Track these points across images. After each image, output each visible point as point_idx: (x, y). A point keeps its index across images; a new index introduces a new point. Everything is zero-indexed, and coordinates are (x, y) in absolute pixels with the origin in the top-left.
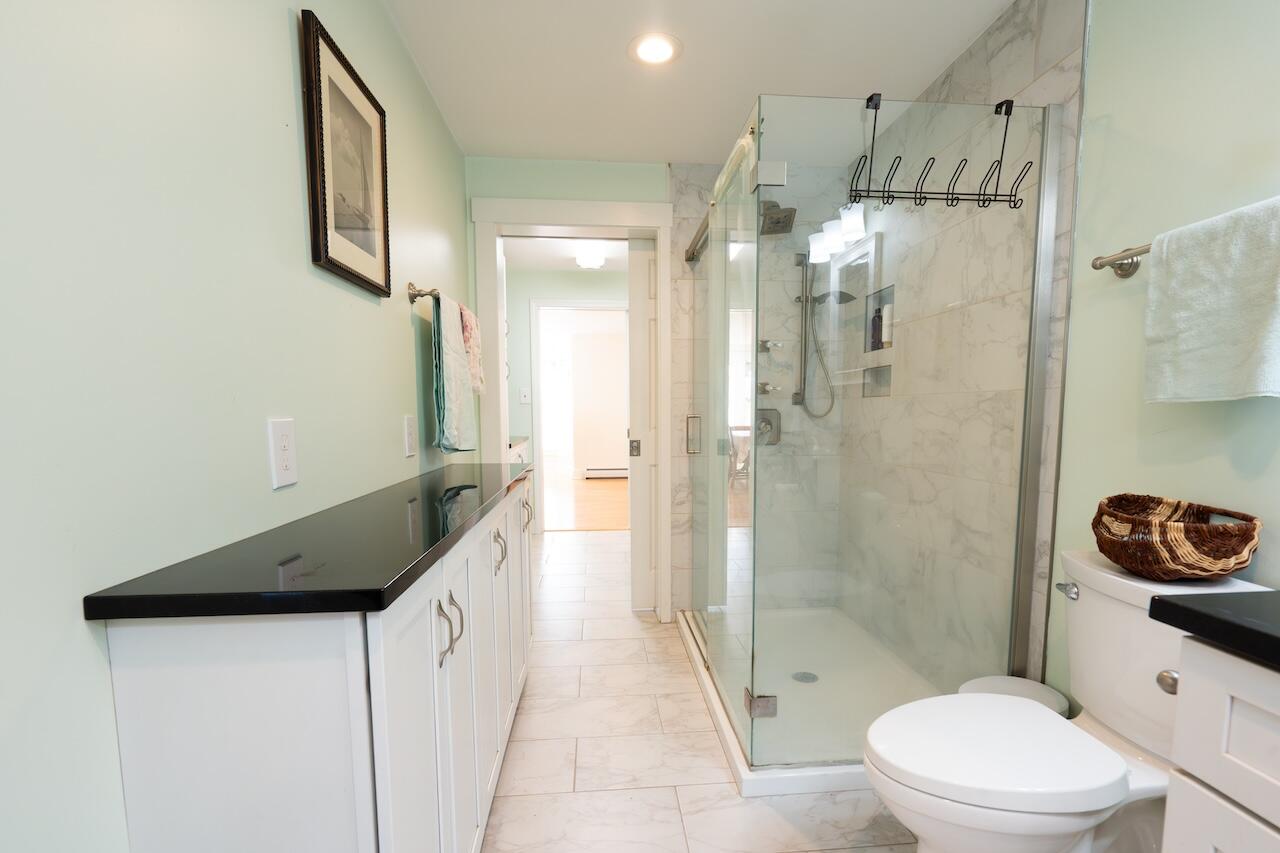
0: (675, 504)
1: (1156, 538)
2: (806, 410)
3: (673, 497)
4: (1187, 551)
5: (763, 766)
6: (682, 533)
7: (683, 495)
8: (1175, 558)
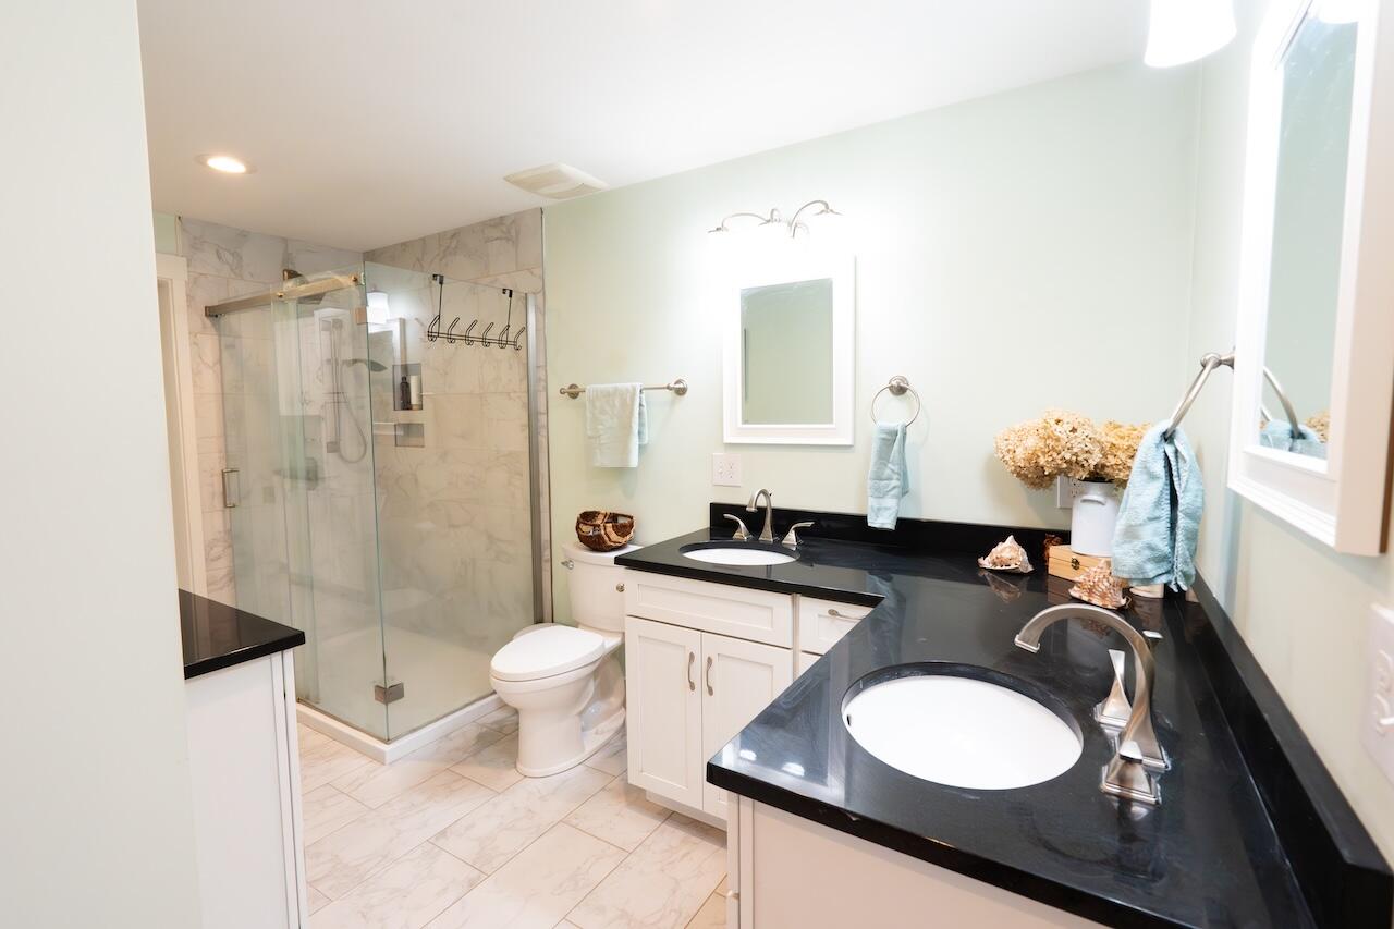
0: (209, 560)
1: (603, 532)
2: (341, 457)
3: (207, 554)
4: (614, 536)
5: (397, 738)
6: (221, 589)
7: (217, 550)
8: (610, 540)
